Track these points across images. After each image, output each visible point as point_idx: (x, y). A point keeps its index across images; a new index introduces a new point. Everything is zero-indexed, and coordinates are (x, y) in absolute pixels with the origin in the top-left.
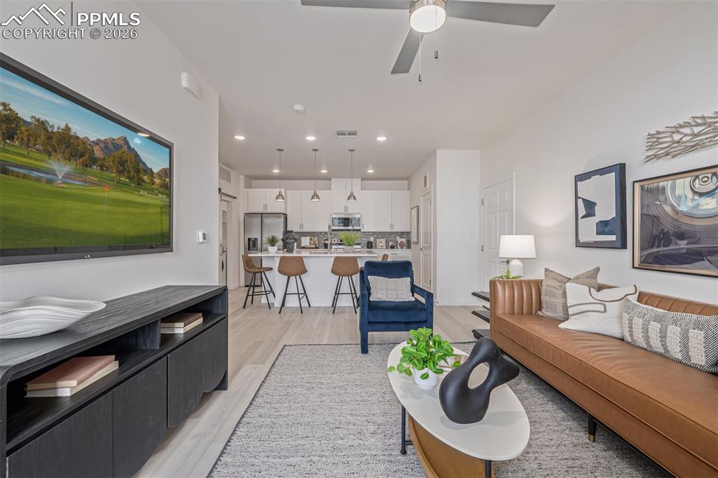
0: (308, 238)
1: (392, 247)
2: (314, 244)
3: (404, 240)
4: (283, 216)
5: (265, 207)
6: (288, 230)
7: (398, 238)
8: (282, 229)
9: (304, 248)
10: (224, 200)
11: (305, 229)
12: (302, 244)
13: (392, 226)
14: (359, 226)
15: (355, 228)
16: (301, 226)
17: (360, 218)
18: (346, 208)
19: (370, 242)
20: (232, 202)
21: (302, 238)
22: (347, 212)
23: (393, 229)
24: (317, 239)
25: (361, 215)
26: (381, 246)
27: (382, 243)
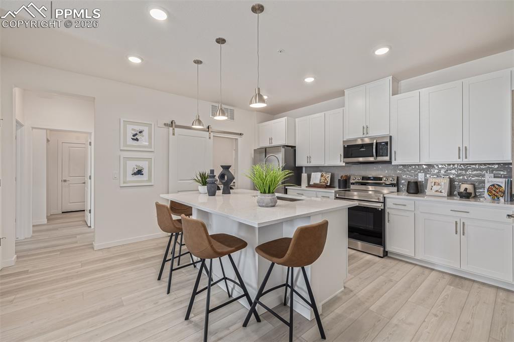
3: (501, 181)
4: (282, 149)
5: (270, 140)
12: (311, 181)
13: (463, 151)
14: (387, 156)
15: (380, 159)
16: (309, 159)
17: (388, 142)
18: (366, 129)
19: (414, 182)
20: (237, 139)
21: (313, 174)
22: (367, 136)
23: (466, 158)
24: (329, 175)
25: (391, 137)
26: (437, 191)
27: (439, 184)
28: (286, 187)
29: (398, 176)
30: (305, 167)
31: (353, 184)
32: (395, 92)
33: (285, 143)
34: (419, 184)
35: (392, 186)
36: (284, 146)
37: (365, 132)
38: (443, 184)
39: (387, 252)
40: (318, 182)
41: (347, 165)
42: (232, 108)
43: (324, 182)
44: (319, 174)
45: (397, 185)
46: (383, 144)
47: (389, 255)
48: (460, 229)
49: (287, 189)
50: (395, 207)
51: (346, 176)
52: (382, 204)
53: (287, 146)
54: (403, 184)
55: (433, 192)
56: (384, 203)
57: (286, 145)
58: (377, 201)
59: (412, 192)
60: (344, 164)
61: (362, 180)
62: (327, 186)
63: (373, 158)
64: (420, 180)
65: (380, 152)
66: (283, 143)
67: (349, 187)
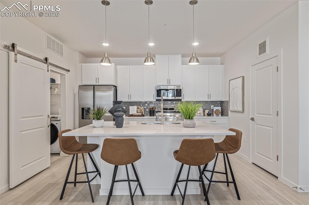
0: (135, 107)
1: (209, 115)
2: (141, 112)
3: (219, 108)
4: (113, 88)
5: (97, 79)
6: (118, 100)
7: (212, 106)
8: (112, 99)
9: (132, 115)
10: (51, 71)
11: (133, 99)
12: (130, 112)
13: (209, 96)
14: (181, 97)
15: (177, 98)
18: (169, 81)
20: (65, 75)
22: (170, 85)
23: (210, 99)
24: (143, 108)
26: (199, 114)
27: (199, 111)
38: (201, 110)
42: (61, 44)
46: (179, 90)
53: (114, 86)
63: (174, 97)
65: (177, 94)
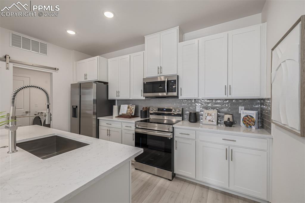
3: (253, 113)
5: (86, 76)
9: (121, 115)
12: (120, 112)
13: (228, 89)
14: (175, 92)
15: (170, 94)
16: (118, 93)
17: (176, 80)
18: (160, 69)
19: (194, 113)
20: (52, 73)
21: (122, 105)
22: (161, 75)
23: (230, 95)
24: (134, 107)
25: (178, 76)
26: (210, 121)
27: (211, 115)
28: (98, 118)
29: (183, 107)
30: (117, 100)
31: (151, 114)
32: (181, 40)
33: (97, 79)
34: (197, 114)
35: (179, 116)
36: (96, 82)
37: (159, 72)
39: (175, 174)
40: (125, 112)
41: (147, 99)
42: (45, 43)
43: (130, 113)
44: (127, 106)
45: (182, 115)
46: (172, 81)
47: (176, 176)
48: (229, 155)
49: (99, 119)
50: (181, 136)
51: (146, 108)
52: (172, 134)
53: (99, 82)
54: (186, 114)
55: (207, 122)
56: (173, 132)
57: (98, 80)
58: (168, 131)
59: (192, 121)
60: (144, 98)
61: (158, 111)
62: (132, 116)
63: (165, 93)
64: (197, 111)
65: (170, 88)
66: (96, 79)
67: (149, 117)
